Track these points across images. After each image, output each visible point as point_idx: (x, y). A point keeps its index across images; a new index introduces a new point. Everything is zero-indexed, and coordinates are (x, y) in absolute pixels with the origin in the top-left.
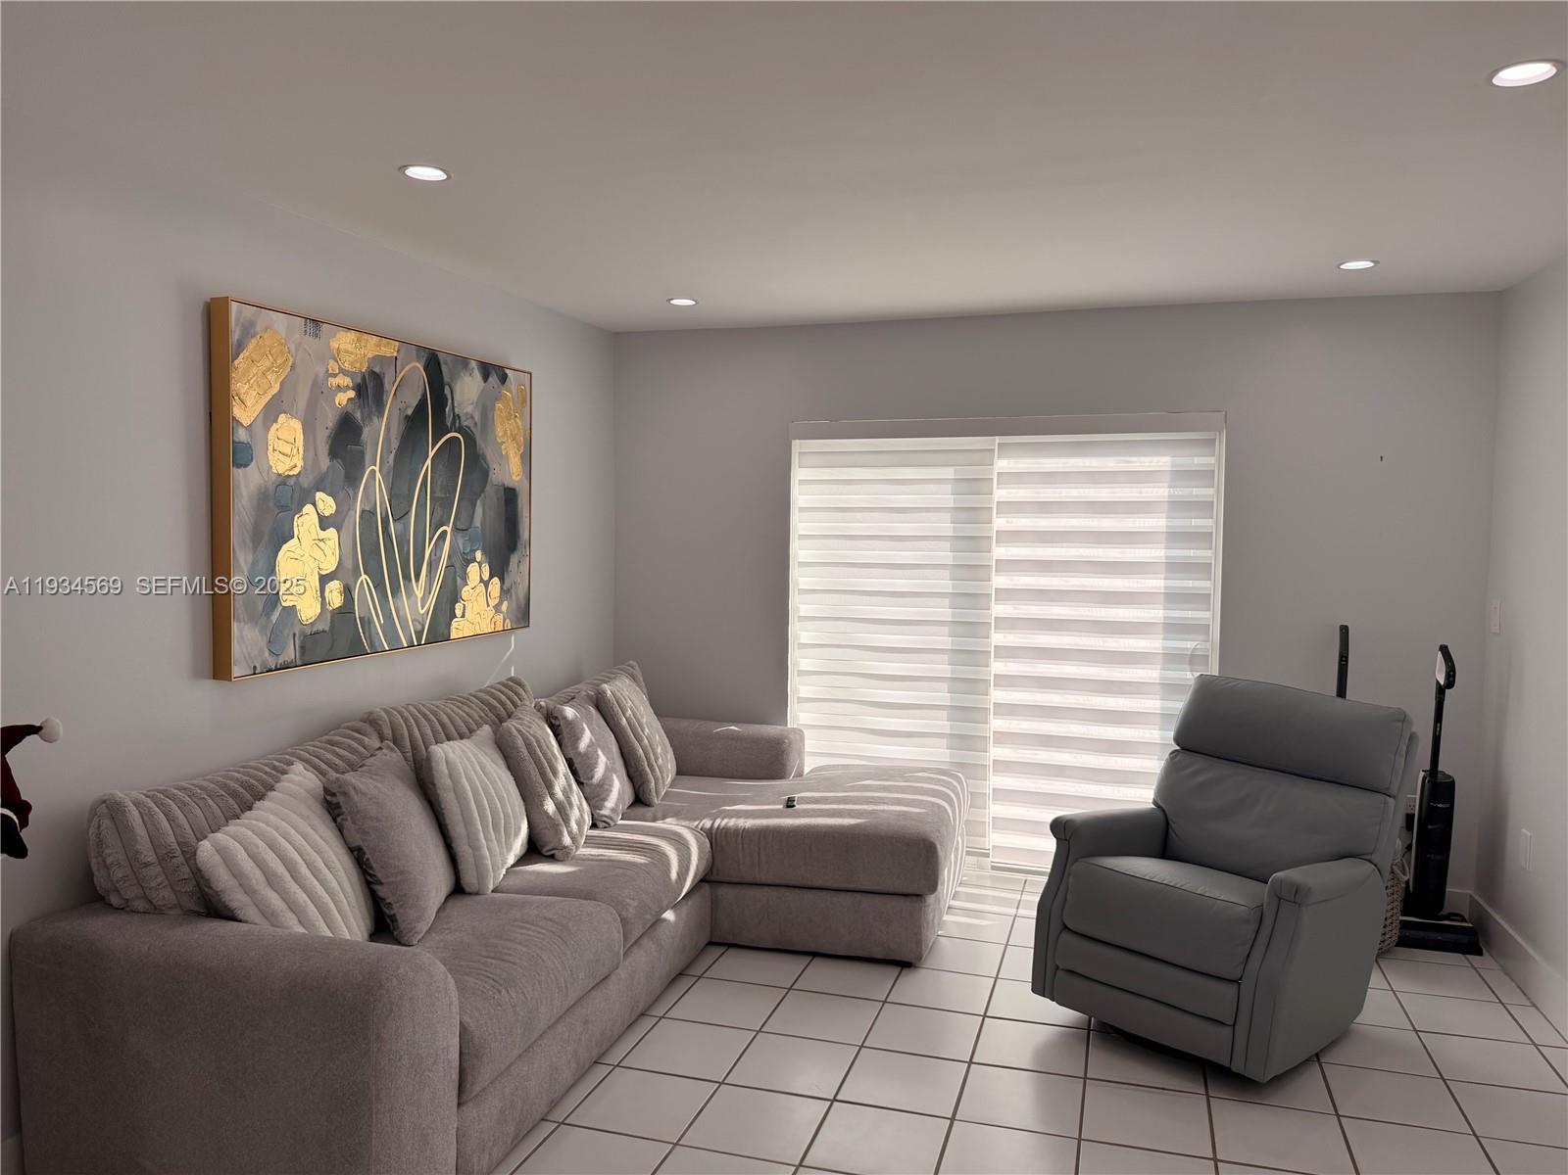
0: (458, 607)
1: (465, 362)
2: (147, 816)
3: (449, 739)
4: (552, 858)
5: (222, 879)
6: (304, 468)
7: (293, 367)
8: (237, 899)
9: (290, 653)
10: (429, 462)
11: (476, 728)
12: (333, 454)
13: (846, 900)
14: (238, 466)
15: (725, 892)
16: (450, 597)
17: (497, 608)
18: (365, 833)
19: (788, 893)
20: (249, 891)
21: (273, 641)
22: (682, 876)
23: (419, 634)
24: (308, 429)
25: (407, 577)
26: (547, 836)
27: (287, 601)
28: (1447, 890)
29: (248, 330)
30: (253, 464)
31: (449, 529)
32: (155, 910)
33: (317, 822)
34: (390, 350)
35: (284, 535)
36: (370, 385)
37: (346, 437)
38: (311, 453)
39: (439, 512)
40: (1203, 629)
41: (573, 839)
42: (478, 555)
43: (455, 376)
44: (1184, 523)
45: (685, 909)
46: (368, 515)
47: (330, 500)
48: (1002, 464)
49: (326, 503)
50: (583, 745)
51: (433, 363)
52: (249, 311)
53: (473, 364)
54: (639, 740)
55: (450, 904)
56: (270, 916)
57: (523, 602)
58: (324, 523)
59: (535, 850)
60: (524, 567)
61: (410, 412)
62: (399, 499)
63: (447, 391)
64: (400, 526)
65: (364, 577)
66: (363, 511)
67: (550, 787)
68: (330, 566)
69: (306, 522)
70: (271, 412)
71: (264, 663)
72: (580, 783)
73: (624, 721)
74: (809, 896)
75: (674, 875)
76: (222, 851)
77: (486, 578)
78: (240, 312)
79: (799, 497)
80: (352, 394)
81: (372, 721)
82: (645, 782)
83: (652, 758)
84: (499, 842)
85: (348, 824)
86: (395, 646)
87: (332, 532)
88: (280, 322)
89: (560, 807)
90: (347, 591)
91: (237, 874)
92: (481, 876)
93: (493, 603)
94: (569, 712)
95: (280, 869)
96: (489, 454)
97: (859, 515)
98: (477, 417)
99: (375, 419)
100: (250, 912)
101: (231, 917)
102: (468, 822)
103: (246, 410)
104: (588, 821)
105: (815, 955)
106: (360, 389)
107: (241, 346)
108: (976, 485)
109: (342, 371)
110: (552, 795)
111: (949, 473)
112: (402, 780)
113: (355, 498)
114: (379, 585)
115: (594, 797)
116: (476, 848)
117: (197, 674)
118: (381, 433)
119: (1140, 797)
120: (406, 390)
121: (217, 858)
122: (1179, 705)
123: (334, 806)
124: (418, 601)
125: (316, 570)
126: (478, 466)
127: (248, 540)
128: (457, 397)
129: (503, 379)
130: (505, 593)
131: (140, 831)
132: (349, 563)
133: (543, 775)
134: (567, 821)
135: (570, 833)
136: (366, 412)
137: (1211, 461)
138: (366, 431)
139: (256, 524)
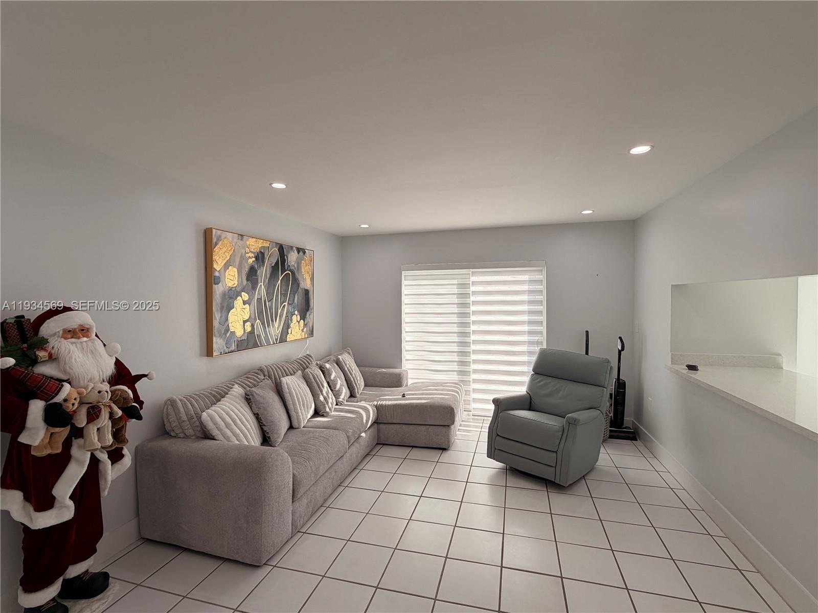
0: (290, 330)
1: (292, 248)
2: (184, 404)
3: (287, 375)
4: (323, 416)
5: (210, 425)
6: (238, 285)
7: (234, 250)
8: (215, 432)
9: (233, 347)
10: (279, 282)
11: (296, 371)
12: (247, 280)
13: (424, 428)
14: (216, 284)
15: (382, 426)
16: (287, 327)
17: (303, 330)
18: (259, 408)
19: (404, 426)
20: (219, 429)
21: (228, 343)
22: (367, 421)
23: (276, 340)
24: (239, 272)
25: (272, 321)
26: (321, 408)
27: (232, 329)
28: (625, 418)
29: (219, 238)
30: (220, 284)
31: (286, 304)
32: (187, 437)
33: (243, 405)
34: (267, 244)
35: (230, 307)
36: (260, 256)
37: (252, 274)
38: (240, 279)
39: (283, 298)
40: (541, 333)
41: (330, 409)
42: (296, 312)
43: (288, 252)
44: (532, 298)
45: (368, 432)
46: (259, 300)
47: (247, 295)
48: (473, 279)
49: (245, 296)
50: (332, 377)
51: (281, 248)
52: (219, 232)
53: (294, 248)
54: (352, 375)
55: (288, 432)
56: (228, 439)
57: (311, 328)
58: (245, 303)
59: (317, 413)
60: (311, 316)
61: (273, 265)
62: (269, 293)
63: (286, 257)
64: (270, 303)
65: (258, 321)
66: (258, 299)
67: (321, 391)
68: (247, 317)
69: (238, 302)
70: (226, 266)
71: (224, 350)
72: (332, 390)
73: (346, 369)
74: (411, 427)
75: (364, 421)
76: (210, 416)
77: (299, 320)
78: (216, 232)
79: (405, 291)
80: (254, 259)
81: (261, 370)
82: (354, 389)
83: (356, 381)
84: (305, 410)
85: (254, 405)
86: (269, 344)
87: (247, 306)
88: (230, 236)
89: (325, 398)
90: (253, 326)
91: (215, 424)
92: (299, 423)
93: (301, 329)
94: (328, 366)
95: (230, 421)
96: (300, 278)
97: (425, 296)
98: (296, 266)
99: (262, 268)
100: (220, 437)
101: (214, 439)
102: (294, 404)
103: (218, 265)
104: (335, 403)
105: (413, 447)
106: (257, 258)
107: (216, 244)
108: (464, 286)
109: (251, 252)
110: (322, 394)
111: (455, 282)
112: (272, 390)
113: (255, 294)
114: (263, 324)
115: (337, 395)
116: (297, 413)
117: (201, 355)
118: (264, 272)
119: (522, 390)
120: (272, 258)
121: (209, 418)
122: (534, 359)
123: (248, 399)
124: (276, 329)
125: (242, 319)
126: (296, 282)
127: (219, 309)
128: (289, 259)
129: (304, 253)
130: (305, 325)
131: (182, 410)
132: (253, 316)
133: (319, 387)
134: (327, 403)
135: (328, 407)
136: (259, 265)
137: (542, 277)
138: (259, 271)
139: (221, 304)
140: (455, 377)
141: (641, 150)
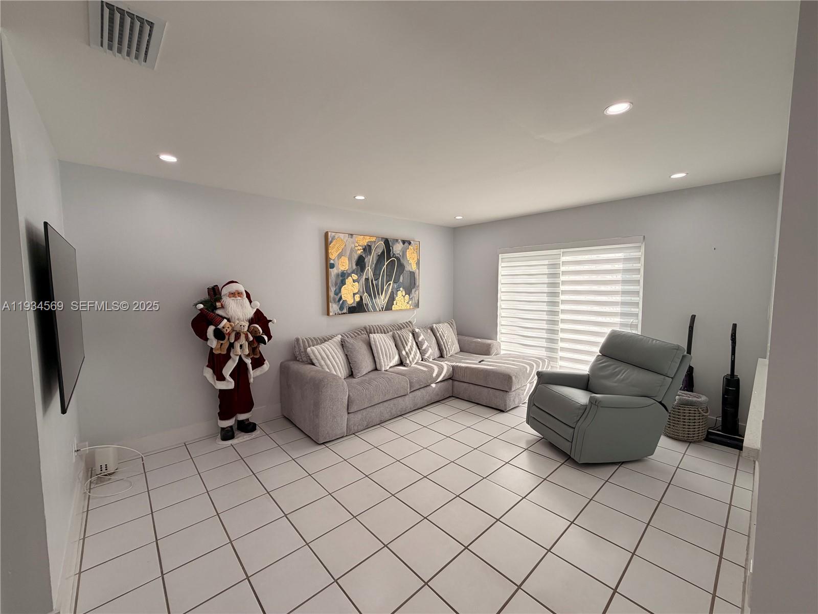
0: (395, 302)
1: (397, 240)
2: (303, 342)
3: (378, 333)
4: (405, 366)
5: (312, 357)
6: (349, 268)
7: (345, 245)
8: (315, 361)
9: (345, 311)
10: (385, 266)
12: (357, 265)
13: (486, 390)
14: (331, 268)
15: (456, 383)
16: (392, 299)
17: (408, 303)
18: (348, 351)
19: (471, 385)
20: (318, 360)
21: (341, 308)
22: (438, 375)
23: (382, 308)
24: (350, 259)
25: (378, 294)
26: (404, 360)
27: (344, 298)
29: (333, 238)
30: (335, 268)
31: (392, 282)
32: (303, 362)
33: (338, 348)
34: (374, 239)
35: (343, 283)
36: (367, 248)
37: (361, 263)
38: (350, 265)
39: (388, 278)
41: (410, 362)
42: (401, 289)
43: (393, 244)
45: (440, 384)
46: (367, 280)
47: (356, 276)
48: (564, 259)
49: (355, 277)
50: (420, 339)
51: (387, 242)
52: (333, 234)
53: (399, 241)
54: (442, 340)
55: (371, 373)
56: (321, 366)
57: (417, 302)
58: (354, 281)
59: (401, 363)
60: (417, 292)
61: (379, 254)
62: (376, 274)
63: (391, 248)
64: (376, 282)
65: (366, 294)
66: (366, 279)
67: (404, 348)
68: (356, 291)
69: (349, 281)
70: (340, 256)
71: (338, 313)
72: (419, 349)
73: (438, 335)
75: (434, 375)
76: (312, 350)
77: (404, 295)
78: (331, 234)
79: (501, 271)
80: (362, 251)
81: (365, 328)
82: (443, 351)
83: (446, 345)
84: (387, 360)
85: (345, 349)
86: (375, 310)
87: (356, 283)
88: (342, 236)
89: (407, 353)
90: (361, 298)
91: (315, 356)
92: (381, 366)
93: (406, 301)
94: (417, 330)
95: (325, 356)
96: (405, 264)
97: (519, 277)
98: (401, 254)
99: (369, 256)
100: (317, 364)
101: (314, 365)
102: (378, 353)
103: (333, 255)
104: (421, 359)
105: (478, 404)
106: (364, 249)
107: (331, 242)
108: (555, 266)
109: (360, 246)
110: (405, 350)
111: (546, 262)
112: (365, 343)
113: (363, 275)
114: (370, 295)
115: (422, 353)
116: (380, 360)
117: (323, 314)
118: (371, 260)
120: (380, 247)
121: (311, 352)
123: (343, 345)
124: (382, 300)
125: (352, 292)
126: (401, 267)
127: (334, 285)
128: (394, 249)
129: (410, 243)
130: (410, 299)
131: (302, 345)
132: (361, 290)
133: (403, 344)
134: (409, 357)
135: (409, 360)
136: (366, 255)
137: (640, 254)
138: (366, 259)
139: (336, 282)
140: (543, 353)
141: (618, 108)
